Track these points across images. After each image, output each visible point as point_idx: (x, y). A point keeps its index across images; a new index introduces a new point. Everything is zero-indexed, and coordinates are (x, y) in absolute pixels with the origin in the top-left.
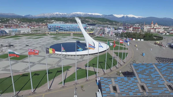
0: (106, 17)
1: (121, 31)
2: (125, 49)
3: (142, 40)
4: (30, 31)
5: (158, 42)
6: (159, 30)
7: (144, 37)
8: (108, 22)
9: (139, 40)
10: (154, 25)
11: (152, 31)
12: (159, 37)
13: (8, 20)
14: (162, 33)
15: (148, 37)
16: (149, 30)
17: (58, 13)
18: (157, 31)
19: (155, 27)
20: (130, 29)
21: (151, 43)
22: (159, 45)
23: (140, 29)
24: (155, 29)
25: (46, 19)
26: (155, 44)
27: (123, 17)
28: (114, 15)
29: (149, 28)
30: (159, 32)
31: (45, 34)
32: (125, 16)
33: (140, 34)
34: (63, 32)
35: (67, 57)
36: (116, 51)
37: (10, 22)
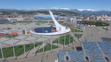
0: (72, 11)
1: (81, 20)
3: (95, 26)
5: (105, 27)
6: (108, 19)
7: (96, 24)
8: (73, 14)
9: (92, 26)
10: (104, 15)
11: (103, 20)
12: (106, 24)
13: (11, 13)
14: (109, 21)
15: (99, 24)
16: (100, 19)
17: (41, 8)
18: (106, 20)
19: (105, 17)
20: (87, 18)
21: (100, 28)
22: (106, 29)
23: (94, 19)
24: (105, 18)
25: (34, 12)
26: (103, 28)
29: (101, 18)
30: (107, 21)
31: (31, 22)
32: (85, 10)
33: (94, 22)
34: (43, 20)
35: (42, 36)
36: (76, 33)
37: (12, 14)
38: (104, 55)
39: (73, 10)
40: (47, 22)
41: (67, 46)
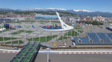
0: (68, 12)
1: (79, 20)
2: (83, 29)
3: (91, 25)
4: (24, 19)
5: (100, 26)
6: (102, 20)
7: (93, 23)
8: (70, 15)
9: (90, 25)
10: (99, 16)
11: (98, 20)
12: (101, 23)
14: (103, 22)
15: (95, 23)
18: (100, 20)
19: (100, 18)
20: (84, 19)
21: (96, 26)
22: (100, 27)
23: (90, 19)
24: (100, 19)
26: (99, 27)
27: (80, 11)
28: (74, 10)
29: (96, 18)
30: (102, 21)
32: (81, 11)
33: (90, 22)
35: (54, 32)
38: (100, 40)
39: (69, 10)
40: (49, 22)
41: (76, 37)
